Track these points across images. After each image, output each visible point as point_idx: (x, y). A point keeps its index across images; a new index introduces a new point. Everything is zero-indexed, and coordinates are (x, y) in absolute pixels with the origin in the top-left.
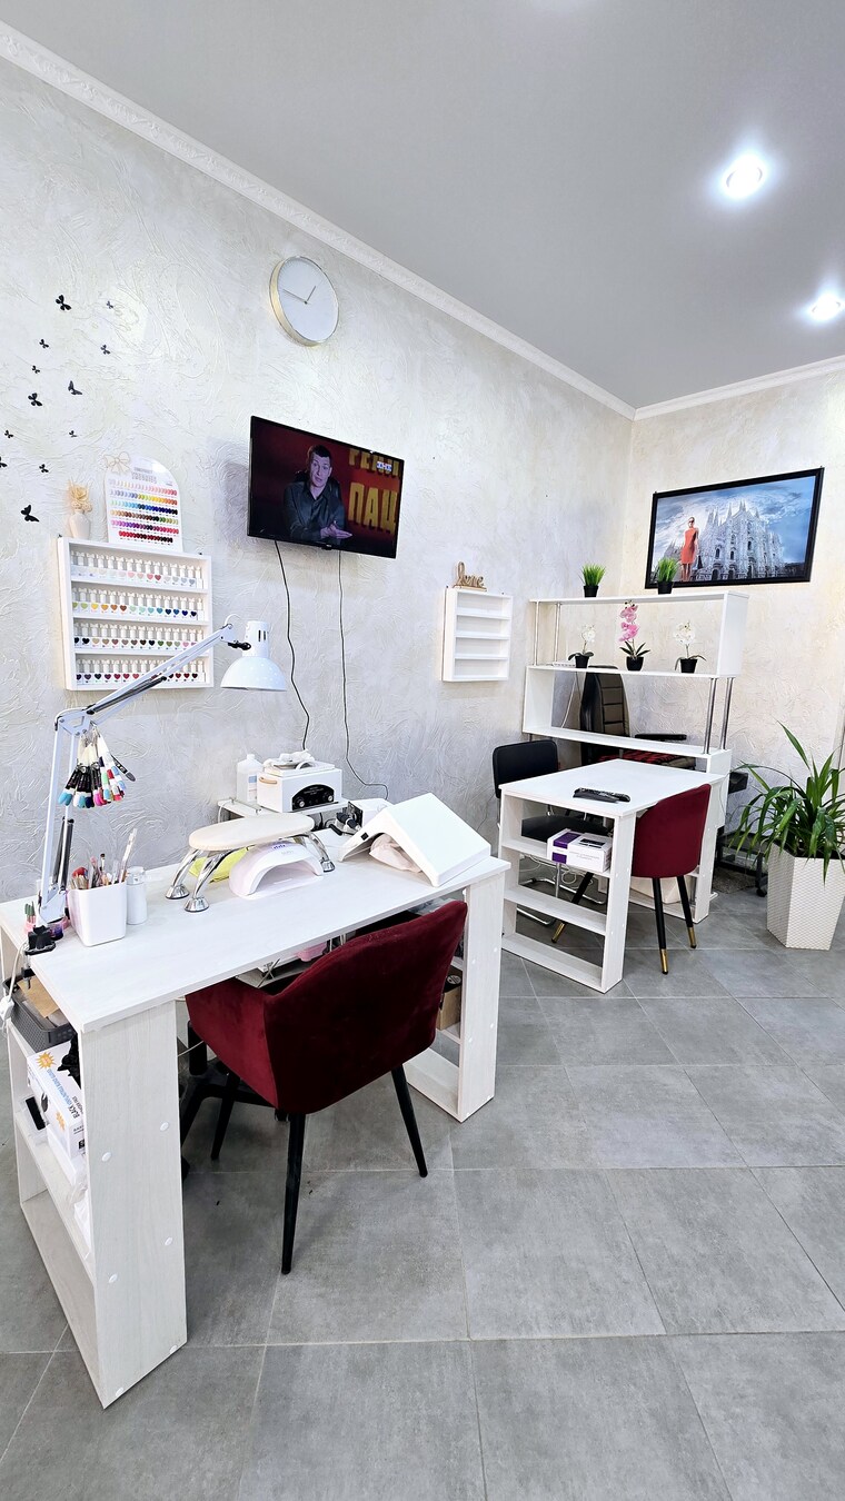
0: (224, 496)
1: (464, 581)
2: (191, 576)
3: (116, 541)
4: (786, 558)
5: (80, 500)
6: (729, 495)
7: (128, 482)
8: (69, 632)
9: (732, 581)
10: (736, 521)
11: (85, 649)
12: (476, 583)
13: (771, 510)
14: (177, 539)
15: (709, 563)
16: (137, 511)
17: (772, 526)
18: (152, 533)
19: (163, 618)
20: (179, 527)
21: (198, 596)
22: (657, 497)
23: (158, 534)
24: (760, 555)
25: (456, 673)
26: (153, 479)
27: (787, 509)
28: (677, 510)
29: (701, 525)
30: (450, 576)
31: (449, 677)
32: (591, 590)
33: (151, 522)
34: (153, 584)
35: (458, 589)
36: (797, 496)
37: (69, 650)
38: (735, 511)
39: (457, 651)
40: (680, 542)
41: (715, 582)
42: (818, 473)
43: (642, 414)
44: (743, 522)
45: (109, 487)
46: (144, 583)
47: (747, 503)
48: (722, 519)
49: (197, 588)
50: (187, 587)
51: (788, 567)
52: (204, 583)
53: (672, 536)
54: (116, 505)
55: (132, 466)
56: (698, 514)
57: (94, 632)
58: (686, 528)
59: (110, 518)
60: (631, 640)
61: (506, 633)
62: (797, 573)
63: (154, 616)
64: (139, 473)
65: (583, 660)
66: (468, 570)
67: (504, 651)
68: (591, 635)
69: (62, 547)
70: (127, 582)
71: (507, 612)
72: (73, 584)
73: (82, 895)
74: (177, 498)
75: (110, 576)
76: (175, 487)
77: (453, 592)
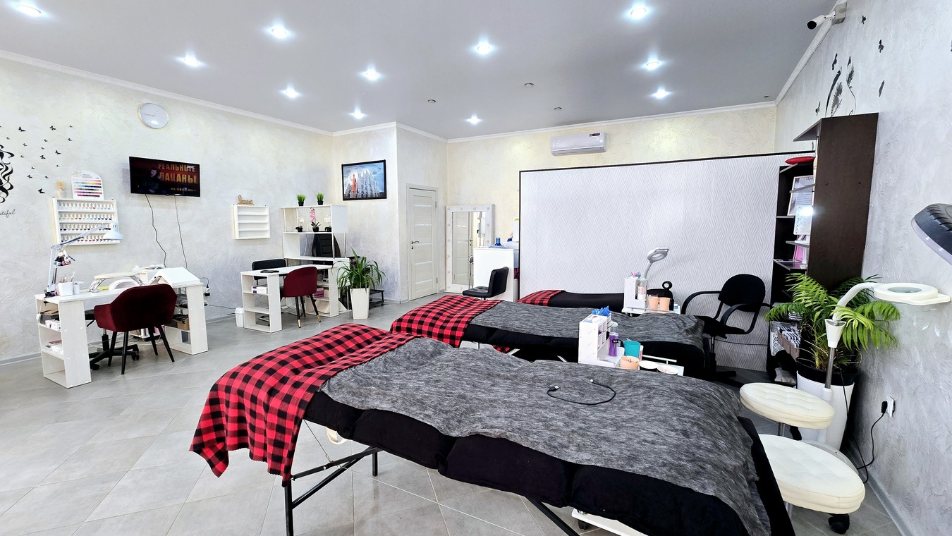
0: (122, 180)
1: (242, 202)
2: (108, 207)
3: (76, 197)
4: (380, 190)
5: (62, 187)
6: (363, 167)
7: (80, 179)
8: (58, 227)
11: (65, 232)
12: (250, 202)
13: (374, 173)
14: (102, 196)
15: (360, 190)
16: (84, 188)
17: (375, 179)
18: (91, 194)
19: (97, 221)
20: (102, 192)
21: (112, 214)
22: (343, 166)
23: (94, 194)
24: (373, 190)
25: (240, 236)
26: (91, 177)
27: (378, 173)
28: (349, 171)
29: (357, 177)
30: (236, 201)
31: (237, 238)
32: (301, 203)
33: (90, 191)
34: (93, 210)
35: (238, 205)
36: (380, 169)
37: (58, 233)
38: (365, 172)
39: (239, 228)
40: (352, 183)
42: (384, 161)
43: (336, 134)
44: (367, 176)
45: (73, 181)
46: (89, 210)
47: (367, 170)
48: (362, 175)
49: (112, 210)
50: (107, 211)
51: (381, 193)
52: (114, 209)
53: (349, 181)
54: (75, 187)
55: (82, 174)
56: (355, 174)
57: (68, 227)
58: (352, 178)
59: (74, 191)
60: (314, 221)
61: (267, 220)
62: (383, 196)
63: (93, 221)
64: (85, 176)
65: (300, 229)
66: (245, 198)
67: (267, 228)
68: (302, 220)
69: (55, 201)
70: (81, 210)
71: (266, 212)
72: (59, 212)
73: (60, 285)
74: (101, 183)
75: (74, 209)
76: (100, 179)
77: (236, 207)
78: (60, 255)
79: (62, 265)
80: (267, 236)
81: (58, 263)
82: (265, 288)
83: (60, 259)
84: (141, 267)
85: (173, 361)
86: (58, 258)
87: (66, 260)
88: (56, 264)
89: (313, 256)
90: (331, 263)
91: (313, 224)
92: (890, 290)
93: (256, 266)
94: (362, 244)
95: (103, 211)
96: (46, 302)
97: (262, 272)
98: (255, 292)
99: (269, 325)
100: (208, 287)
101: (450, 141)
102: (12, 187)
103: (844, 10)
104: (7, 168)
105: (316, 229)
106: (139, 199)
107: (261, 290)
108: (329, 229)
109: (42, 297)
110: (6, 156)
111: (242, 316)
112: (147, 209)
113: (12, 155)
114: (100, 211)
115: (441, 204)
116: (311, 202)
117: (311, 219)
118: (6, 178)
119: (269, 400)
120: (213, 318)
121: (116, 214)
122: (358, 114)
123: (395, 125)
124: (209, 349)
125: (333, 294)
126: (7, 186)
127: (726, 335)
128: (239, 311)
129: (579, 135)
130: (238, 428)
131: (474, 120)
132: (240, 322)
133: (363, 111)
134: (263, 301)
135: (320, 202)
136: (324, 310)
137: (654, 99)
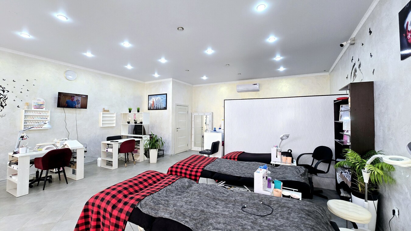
1: (105, 111)
2: (46, 113)
3: (33, 109)
4: (164, 106)
5: (28, 105)
6: (157, 96)
7: (36, 101)
8: (23, 122)
9: (158, 109)
10: (158, 100)
11: (25, 124)
12: (108, 111)
13: (162, 99)
14: (44, 109)
15: (155, 106)
16: (37, 105)
17: (162, 101)
19: (41, 119)
20: (45, 107)
21: (47, 116)
22: (149, 96)
23: (41, 108)
24: (161, 106)
25: (102, 125)
26: (41, 101)
27: (164, 99)
28: (151, 98)
29: (154, 100)
30: (102, 110)
31: (101, 126)
32: (130, 112)
33: (40, 106)
34: (40, 115)
35: (103, 112)
36: (164, 97)
37: (23, 124)
38: (158, 99)
39: (102, 122)
40: (152, 103)
41: (156, 109)
42: (166, 94)
43: (146, 83)
44: (159, 100)
45: (32, 102)
46: (38, 115)
47: (159, 98)
48: (157, 100)
49: (48, 115)
50: (46, 115)
52: (49, 114)
54: (33, 104)
55: (37, 99)
56: (154, 99)
57: (28, 122)
58: (152, 101)
59: (32, 106)
60: (135, 119)
61: (115, 118)
62: (165, 108)
63: (39, 119)
64: (38, 100)
65: (129, 123)
66: (106, 109)
67: (115, 122)
68: (130, 119)
69: (24, 111)
70: (34, 115)
71: (115, 115)
72: (25, 115)
73: (21, 149)
74: (45, 103)
75: (31, 114)
76: (44, 101)
77: (102, 113)
78: (23, 135)
79: (23, 139)
80: (114, 125)
81: (21, 139)
82: (111, 149)
83: (22, 137)
84: (57, 139)
85: (67, 183)
86: (21, 136)
87: (25, 137)
88: (20, 139)
89: (134, 134)
90: (141, 138)
91: (135, 120)
92: (390, 159)
93: (109, 139)
94: (155, 129)
95: (44, 115)
96: (13, 157)
97: (111, 142)
98: (107, 151)
99: (112, 166)
100: (86, 148)
101: (194, 86)
102: (6, 105)
103: (354, 40)
104: (5, 97)
105: (136, 123)
106: (60, 110)
107: (110, 150)
108: (141, 123)
109: (11, 154)
110: (6, 92)
111: (100, 161)
112: (63, 114)
113: (8, 91)
114: (43, 115)
115: (190, 112)
116: (134, 111)
117: (134, 118)
118: (4, 101)
119: (112, 211)
120: (87, 162)
121: (49, 117)
122: (156, 75)
123: (172, 79)
124: (84, 177)
125: (142, 151)
126: (4, 104)
127: (317, 174)
128: (99, 159)
129: (248, 84)
130: (96, 224)
131: (205, 78)
132: (99, 165)
133: (158, 74)
134: (110, 155)
135: (138, 111)
136: (137, 159)
137: (279, 71)
